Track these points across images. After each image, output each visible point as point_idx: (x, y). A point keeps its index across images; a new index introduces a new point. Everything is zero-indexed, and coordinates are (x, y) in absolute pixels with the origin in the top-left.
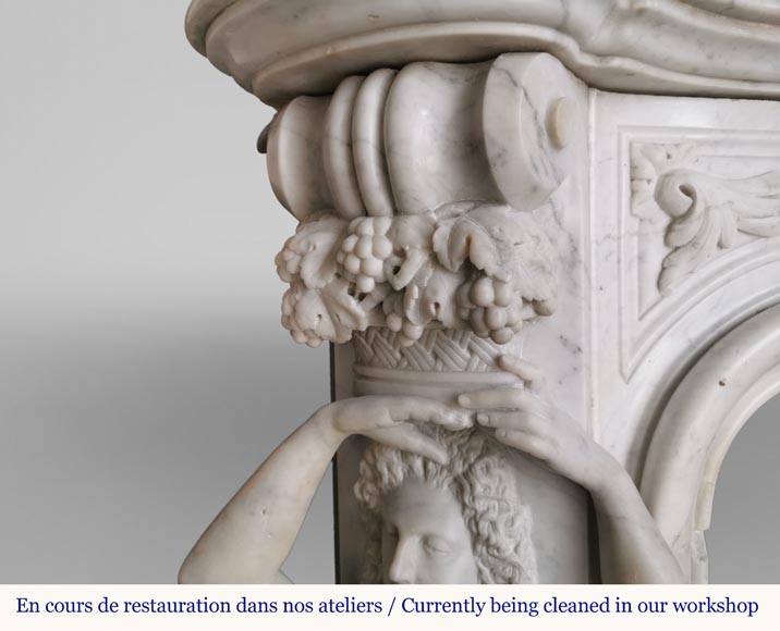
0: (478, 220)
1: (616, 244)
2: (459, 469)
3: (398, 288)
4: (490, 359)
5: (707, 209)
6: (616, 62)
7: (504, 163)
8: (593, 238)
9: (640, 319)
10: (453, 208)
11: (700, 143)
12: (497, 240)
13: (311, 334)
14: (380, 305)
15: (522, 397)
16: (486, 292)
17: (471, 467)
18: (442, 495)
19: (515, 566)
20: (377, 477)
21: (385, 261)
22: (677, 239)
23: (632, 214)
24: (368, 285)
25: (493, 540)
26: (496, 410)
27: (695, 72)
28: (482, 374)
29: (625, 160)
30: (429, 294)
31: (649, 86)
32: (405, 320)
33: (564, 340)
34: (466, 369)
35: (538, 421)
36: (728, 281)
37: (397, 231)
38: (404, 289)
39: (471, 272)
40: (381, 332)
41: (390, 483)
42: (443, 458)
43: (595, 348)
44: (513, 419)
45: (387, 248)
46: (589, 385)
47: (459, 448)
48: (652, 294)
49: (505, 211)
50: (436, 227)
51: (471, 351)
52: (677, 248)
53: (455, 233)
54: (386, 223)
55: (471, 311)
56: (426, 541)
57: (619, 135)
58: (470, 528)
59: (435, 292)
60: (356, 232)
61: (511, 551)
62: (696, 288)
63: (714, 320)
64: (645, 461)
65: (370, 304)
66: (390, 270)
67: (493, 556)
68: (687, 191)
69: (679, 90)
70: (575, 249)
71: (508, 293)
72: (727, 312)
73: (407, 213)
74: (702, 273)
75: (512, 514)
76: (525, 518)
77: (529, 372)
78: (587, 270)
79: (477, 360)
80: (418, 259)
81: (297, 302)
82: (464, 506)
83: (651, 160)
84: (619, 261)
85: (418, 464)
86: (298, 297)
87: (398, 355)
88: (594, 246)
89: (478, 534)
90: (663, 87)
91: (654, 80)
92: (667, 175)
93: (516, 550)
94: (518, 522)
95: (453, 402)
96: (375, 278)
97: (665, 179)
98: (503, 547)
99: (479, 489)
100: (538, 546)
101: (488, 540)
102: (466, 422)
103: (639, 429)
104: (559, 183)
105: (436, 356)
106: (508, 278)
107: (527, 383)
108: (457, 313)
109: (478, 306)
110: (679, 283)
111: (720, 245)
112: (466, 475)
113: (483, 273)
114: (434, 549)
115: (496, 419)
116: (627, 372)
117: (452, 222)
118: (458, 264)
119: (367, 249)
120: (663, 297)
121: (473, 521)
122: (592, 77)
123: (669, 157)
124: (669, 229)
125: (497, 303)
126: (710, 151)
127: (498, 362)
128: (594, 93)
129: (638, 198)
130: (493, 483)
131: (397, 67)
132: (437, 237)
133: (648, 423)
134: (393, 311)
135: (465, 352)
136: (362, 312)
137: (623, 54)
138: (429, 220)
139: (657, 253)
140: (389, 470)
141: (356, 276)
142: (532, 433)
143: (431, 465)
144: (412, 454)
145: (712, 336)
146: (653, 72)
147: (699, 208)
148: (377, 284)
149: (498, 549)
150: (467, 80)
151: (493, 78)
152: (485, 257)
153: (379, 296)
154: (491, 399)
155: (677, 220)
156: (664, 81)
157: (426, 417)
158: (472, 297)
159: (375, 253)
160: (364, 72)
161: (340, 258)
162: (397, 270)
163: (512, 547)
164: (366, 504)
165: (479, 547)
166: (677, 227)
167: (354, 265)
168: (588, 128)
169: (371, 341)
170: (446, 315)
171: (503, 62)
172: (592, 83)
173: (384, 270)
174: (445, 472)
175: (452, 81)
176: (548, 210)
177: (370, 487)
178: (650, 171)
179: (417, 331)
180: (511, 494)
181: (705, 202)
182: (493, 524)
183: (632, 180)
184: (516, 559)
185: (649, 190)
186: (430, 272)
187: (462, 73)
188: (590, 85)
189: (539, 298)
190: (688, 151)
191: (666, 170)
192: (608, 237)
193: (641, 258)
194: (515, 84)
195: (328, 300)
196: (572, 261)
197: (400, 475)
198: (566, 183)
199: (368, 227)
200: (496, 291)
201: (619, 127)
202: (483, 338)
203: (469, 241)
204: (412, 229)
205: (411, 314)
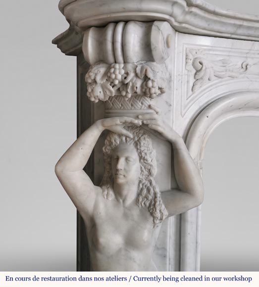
0: (148, 65)
1: (181, 77)
2: (136, 139)
3: (126, 83)
4: (147, 106)
5: (206, 68)
6: (184, 25)
7: (156, 50)
8: (175, 75)
9: (187, 99)
10: (140, 62)
11: (205, 50)
12: (153, 70)
13: (96, 98)
14: (119, 89)
15: (156, 116)
16: (150, 84)
17: (140, 138)
18: (131, 146)
19: (151, 166)
20: (111, 143)
21: (122, 76)
22: (197, 77)
23: (186, 69)
24: (117, 82)
25: (146, 158)
26: (148, 120)
27: (204, 29)
28: (145, 110)
29: (185, 53)
30: (135, 84)
31: (192, 32)
32: (127, 92)
33: (167, 102)
34: (140, 109)
35: (160, 122)
36: (210, 90)
37: (126, 67)
38: (127, 84)
39: (146, 79)
40: (116, 98)
41: (115, 145)
42: (131, 136)
43: (175, 105)
44: (153, 122)
45: (123, 72)
46: (173, 115)
47: (136, 133)
48: (190, 92)
49: (154, 63)
50: (137, 67)
51: (142, 103)
52: (197, 80)
53: (142, 68)
54: (122, 65)
55: (146, 89)
56: (127, 159)
57: (183, 46)
58: (139, 155)
59: (136, 84)
60: (113, 67)
61: (150, 161)
62: (202, 91)
63: (206, 101)
64: (187, 137)
65: (116, 88)
66: (123, 78)
67: (146, 163)
68: (201, 63)
69: (200, 34)
70: (171, 77)
71: (155, 84)
72: (210, 98)
73: (128, 63)
74: (204, 87)
75: (151, 151)
76: (154, 153)
77: (158, 110)
78: (174, 83)
79: (143, 106)
80: (132, 75)
81: (93, 88)
82: (137, 149)
83: (192, 54)
84: (182, 82)
85: (124, 138)
86: (94, 86)
87: (120, 105)
88: (175, 77)
89: (142, 157)
90: (196, 33)
91: (194, 30)
92: (195, 58)
93: (151, 161)
94: (153, 153)
95: (137, 117)
96: (119, 80)
97: (195, 59)
98: (148, 160)
99: (142, 144)
100: (158, 161)
101: (144, 158)
102: (141, 123)
103: (185, 130)
104: (168, 57)
105: (132, 105)
106: (156, 80)
107: (157, 113)
108: (141, 90)
109: (148, 87)
110: (198, 90)
111: (209, 79)
112: (138, 141)
113: (149, 79)
114: (129, 161)
115: (149, 122)
116: (183, 114)
117: (141, 65)
118: (143, 76)
119: (117, 72)
120: (193, 94)
121: (140, 154)
122: (177, 28)
123: (196, 53)
124: (196, 74)
125: (152, 87)
126: (207, 52)
127: (150, 107)
128: (177, 33)
129: (187, 64)
130: (146, 143)
131: (126, 22)
132: (137, 69)
133: (187, 129)
134: (123, 90)
135: (140, 104)
136: (113, 90)
137: (186, 23)
138: (135, 65)
139: (192, 81)
140: (115, 141)
141: (113, 80)
142: (159, 126)
143: (128, 139)
144: (122, 135)
145: (205, 105)
146: (194, 28)
147: (204, 68)
148: (119, 82)
149: (147, 161)
150: (146, 27)
151: (154, 28)
152: (150, 75)
153: (119, 86)
154: (148, 117)
155: (198, 71)
156: (196, 31)
157: (130, 121)
158: (146, 85)
159: (119, 73)
160: (116, 22)
161: (109, 74)
162: (125, 78)
163: (151, 160)
164: (106, 152)
165: (141, 160)
166: (198, 73)
167: (113, 76)
168: (175, 43)
169: (112, 101)
170: (139, 91)
171: (156, 23)
172: (177, 30)
173: (122, 78)
174: (132, 140)
175: (142, 27)
176: (164, 65)
177: (108, 147)
178: (191, 57)
179: (130, 96)
180: (151, 146)
181: (205, 66)
182: (146, 154)
183: (186, 59)
184: (151, 163)
185: (191, 62)
186: (135, 79)
187: (144, 25)
188: (176, 31)
189: (162, 87)
190: (202, 52)
191: (196, 57)
192: (179, 75)
193: (188, 82)
194: (159, 30)
195: (103, 87)
196: (170, 80)
197: (118, 143)
198: (169, 58)
199: (117, 66)
200: (152, 83)
201: (184, 43)
202: (147, 97)
203: (146, 70)
204: (130, 67)
205: (129, 90)
